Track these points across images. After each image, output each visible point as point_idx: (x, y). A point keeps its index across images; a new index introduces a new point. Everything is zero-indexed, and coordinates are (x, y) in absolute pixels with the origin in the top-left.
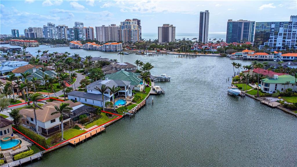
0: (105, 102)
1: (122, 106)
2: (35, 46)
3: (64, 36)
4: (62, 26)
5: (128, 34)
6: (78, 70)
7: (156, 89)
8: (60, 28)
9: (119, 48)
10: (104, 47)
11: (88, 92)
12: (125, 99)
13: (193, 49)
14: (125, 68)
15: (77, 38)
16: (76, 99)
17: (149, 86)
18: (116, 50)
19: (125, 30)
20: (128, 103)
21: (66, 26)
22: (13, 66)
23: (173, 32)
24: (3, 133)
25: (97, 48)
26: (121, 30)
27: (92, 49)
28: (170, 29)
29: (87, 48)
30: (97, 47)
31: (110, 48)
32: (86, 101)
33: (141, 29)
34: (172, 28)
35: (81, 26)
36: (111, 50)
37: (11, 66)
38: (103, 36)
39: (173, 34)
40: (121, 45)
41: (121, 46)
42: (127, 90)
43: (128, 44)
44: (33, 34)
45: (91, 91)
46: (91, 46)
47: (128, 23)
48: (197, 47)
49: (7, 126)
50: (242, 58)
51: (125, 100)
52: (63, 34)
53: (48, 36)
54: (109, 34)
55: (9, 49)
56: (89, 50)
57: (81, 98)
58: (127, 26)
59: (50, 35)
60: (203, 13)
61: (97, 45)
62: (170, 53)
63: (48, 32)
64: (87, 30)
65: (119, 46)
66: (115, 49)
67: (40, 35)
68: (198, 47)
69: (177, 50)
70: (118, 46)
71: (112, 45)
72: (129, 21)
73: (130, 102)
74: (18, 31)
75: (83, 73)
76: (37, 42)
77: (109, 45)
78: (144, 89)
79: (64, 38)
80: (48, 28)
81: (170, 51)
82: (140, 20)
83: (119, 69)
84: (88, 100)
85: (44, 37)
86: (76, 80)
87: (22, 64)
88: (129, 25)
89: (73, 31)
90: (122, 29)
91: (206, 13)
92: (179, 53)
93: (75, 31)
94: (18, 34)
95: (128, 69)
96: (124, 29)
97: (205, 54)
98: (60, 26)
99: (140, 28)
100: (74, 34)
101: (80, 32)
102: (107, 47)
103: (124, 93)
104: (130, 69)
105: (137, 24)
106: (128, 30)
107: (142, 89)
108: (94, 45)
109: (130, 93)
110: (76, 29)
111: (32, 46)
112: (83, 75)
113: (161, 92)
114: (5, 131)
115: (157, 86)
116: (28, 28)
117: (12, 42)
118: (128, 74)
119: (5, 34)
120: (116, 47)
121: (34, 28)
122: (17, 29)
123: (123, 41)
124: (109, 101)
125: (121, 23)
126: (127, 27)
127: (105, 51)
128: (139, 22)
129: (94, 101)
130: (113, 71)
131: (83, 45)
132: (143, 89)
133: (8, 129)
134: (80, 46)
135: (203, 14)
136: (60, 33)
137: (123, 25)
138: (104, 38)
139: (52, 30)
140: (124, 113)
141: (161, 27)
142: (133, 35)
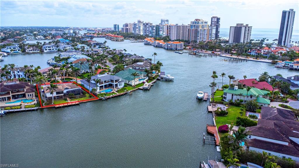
0: (93, 88)
2: (121, 41)
3: (148, 32)
4: (148, 23)
5: (195, 34)
8: (146, 25)
9: (179, 47)
10: (166, 45)
12: (112, 89)
15: (158, 34)
19: (192, 30)
21: (151, 23)
22: (77, 58)
23: (247, 33)
25: (163, 46)
27: (159, 46)
28: (243, 29)
30: (163, 44)
31: (171, 46)
34: (245, 27)
35: (166, 22)
36: (172, 48)
40: (182, 44)
42: (117, 83)
44: (128, 29)
47: (196, 22)
49: (32, 92)
50: (288, 67)
52: (148, 31)
53: (137, 31)
56: (157, 47)
58: (195, 25)
59: (138, 31)
60: (286, 12)
62: (222, 55)
63: (137, 28)
65: (180, 45)
66: (176, 48)
68: (256, 51)
70: (178, 45)
71: (173, 44)
72: (198, 20)
73: (115, 91)
74: (118, 26)
76: (122, 37)
77: (171, 44)
79: (148, 34)
80: (137, 25)
81: (224, 53)
85: (133, 32)
88: (197, 24)
89: (154, 28)
91: (289, 12)
92: (231, 56)
93: (156, 28)
94: (119, 28)
97: (256, 58)
98: (147, 23)
99: (219, 26)
100: (155, 31)
101: (161, 29)
102: (169, 45)
106: (195, 30)
108: (161, 43)
109: (120, 86)
110: (157, 27)
111: (118, 41)
116: (125, 24)
120: (176, 46)
121: (130, 24)
122: (118, 24)
123: (191, 40)
125: (191, 22)
126: (195, 27)
127: (167, 48)
128: (218, 20)
133: (32, 94)
134: (151, 43)
135: (286, 14)
136: (145, 29)
137: (192, 25)
139: (140, 27)
141: (233, 27)
142: (200, 34)
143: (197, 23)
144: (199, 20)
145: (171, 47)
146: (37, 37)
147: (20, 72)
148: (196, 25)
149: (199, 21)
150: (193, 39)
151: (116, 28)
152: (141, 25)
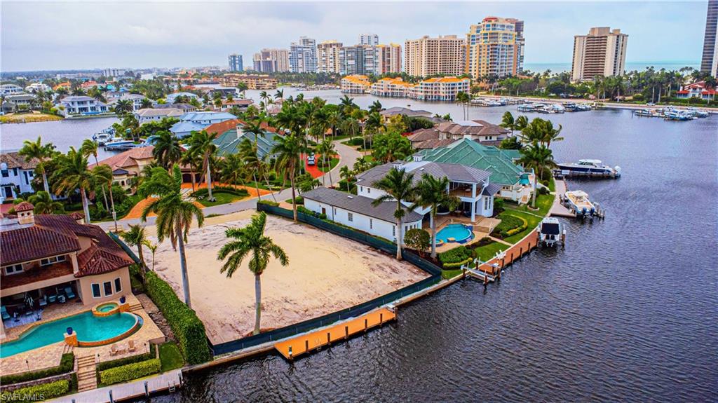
0: (406, 227)
1: (459, 245)
2: (270, 89)
3: (332, 66)
4: (330, 42)
5: (488, 57)
6: (349, 139)
7: (572, 201)
8: (325, 48)
10: (422, 88)
11: (360, 193)
12: (470, 225)
13: (686, 95)
14: (475, 135)
15: (360, 70)
16: (324, 210)
17: (548, 192)
18: (452, 96)
19: (480, 47)
20: (479, 236)
21: (339, 42)
22: (203, 123)
23: (620, 51)
24: (102, 289)
25: (406, 92)
26: (471, 46)
27: (393, 93)
28: (612, 41)
29: (381, 91)
30: (406, 88)
31: (437, 90)
32: (350, 219)
33: (523, 45)
34: (618, 36)
36: (439, 97)
37: (198, 122)
38: (423, 63)
39: (619, 56)
40: (466, 84)
41: (466, 87)
42: (480, 196)
43: (487, 83)
44: (270, 62)
45: (367, 190)
46: (390, 87)
47: (489, 26)
48: (701, 88)
49: (114, 270)
51: (471, 228)
53: (300, 65)
54: (439, 58)
55: (211, 91)
57: (338, 209)
58: (487, 34)
61: (406, 84)
62: (609, 107)
64: (386, 50)
65: (462, 86)
66: (451, 94)
67: (286, 66)
68: (704, 90)
69: (631, 98)
70: (458, 86)
71: (443, 84)
72: (493, 21)
73: (486, 235)
75: (360, 147)
77: (436, 85)
78: (534, 199)
79: (332, 70)
81: (608, 99)
82: (522, 23)
83: (455, 138)
84: (355, 216)
85: (291, 69)
86: (339, 163)
87: (221, 120)
88: (491, 31)
90: (472, 43)
93: (357, 53)
94: (242, 65)
95: (482, 139)
96: (477, 44)
98: (327, 43)
99: (522, 42)
101: (369, 55)
102: (431, 89)
103: (468, 205)
104: (489, 139)
105: (514, 29)
106: (488, 46)
107: (525, 198)
108: (399, 85)
109: (486, 208)
110: (360, 50)
112: (358, 152)
113: (592, 211)
114: (108, 286)
115: (577, 193)
116: (262, 52)
117: (224, 80)
118: (484, 151)
119: (216, 65)
120: (452, 88)
121: (273, 51)
122: (238, 54)
123: (473, 75)
124: (419, 225)
125: (471, 27)
126: (487, 38)
127: (423, 98)
128: (519, 26)
129: (374, 220)
130: (439, 141)
131: (373, 86)
132: (529, 197)
133: (117, 282)
134: (364, 88)
136: (324, 59)
137: (475, 34)
138: (423, 68)
139: (307, 54)
140: (465, 270)
141: (584, 37)
142: (500, 58)
143: (491, 28)
144: (496, 19)
145: (437, 94)
146: (28, 87)
147: (11, 173)
148: (488, 32)
149: (496, 23)
150: (481, 73)
151: (235, 64)
152: (310, 49)
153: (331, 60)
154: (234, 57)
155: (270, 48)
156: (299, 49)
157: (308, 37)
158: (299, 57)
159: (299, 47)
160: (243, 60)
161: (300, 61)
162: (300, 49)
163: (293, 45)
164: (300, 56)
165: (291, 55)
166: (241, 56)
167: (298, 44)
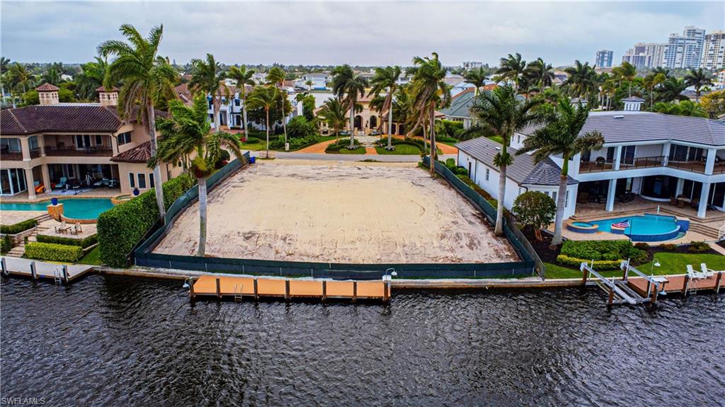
44: (643, 58)
116: (635, 46)
122: (609, 49)
133: (151, 176)
136: (712, 52)
139: (690, 47)
151: (603, 61)
152: (695, 42)
153: (720, 54)
154: (603, 53)
155: (646, 42)
156: (680, 41)
157: (696, 27)
158: (678, 50)
159: (681, 39)
160: (614, 57)
161: (679, 56)
162: (682, 41)
163: (672, 37)
164: (680, 49)
165: (667, 48)
166: (612, 53)
167: (681, 35)
